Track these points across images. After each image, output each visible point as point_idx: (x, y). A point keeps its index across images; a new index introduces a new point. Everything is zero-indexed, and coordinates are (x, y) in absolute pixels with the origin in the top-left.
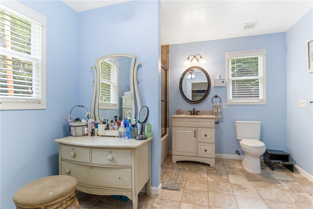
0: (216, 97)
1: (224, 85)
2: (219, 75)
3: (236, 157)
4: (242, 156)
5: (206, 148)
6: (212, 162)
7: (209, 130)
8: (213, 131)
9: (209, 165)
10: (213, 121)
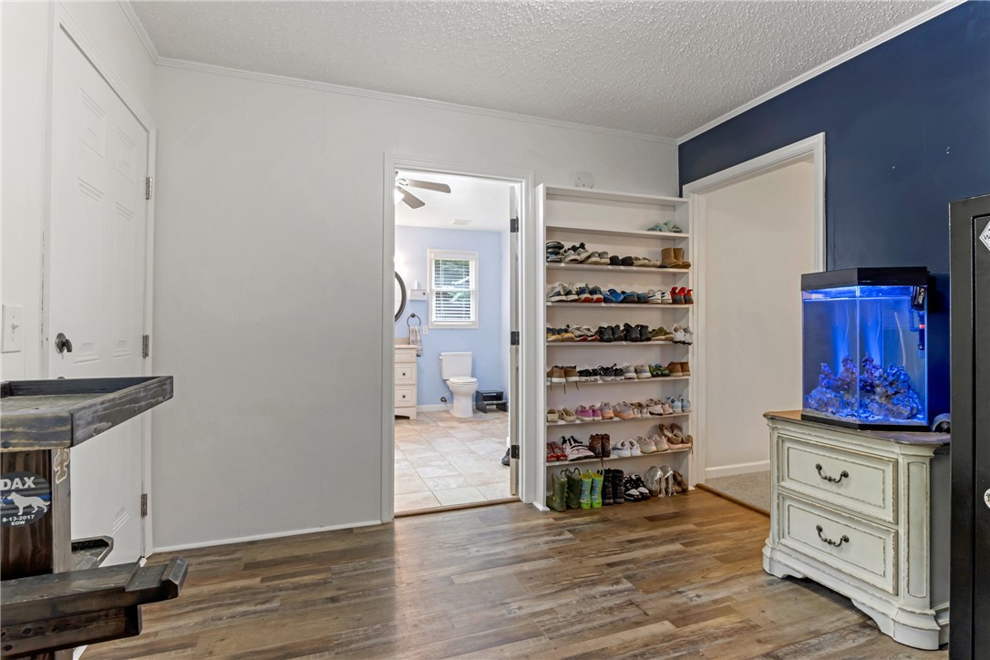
0: (413, 316)
1: (424, 298)
2: (418, 283)
3: (442, 406)
4: (449, 405)
5: (404, 393)
6: (413, 416)
7: (408, 365)
8: (414, 366)
9: (408, 418)
10: (414, 353)
